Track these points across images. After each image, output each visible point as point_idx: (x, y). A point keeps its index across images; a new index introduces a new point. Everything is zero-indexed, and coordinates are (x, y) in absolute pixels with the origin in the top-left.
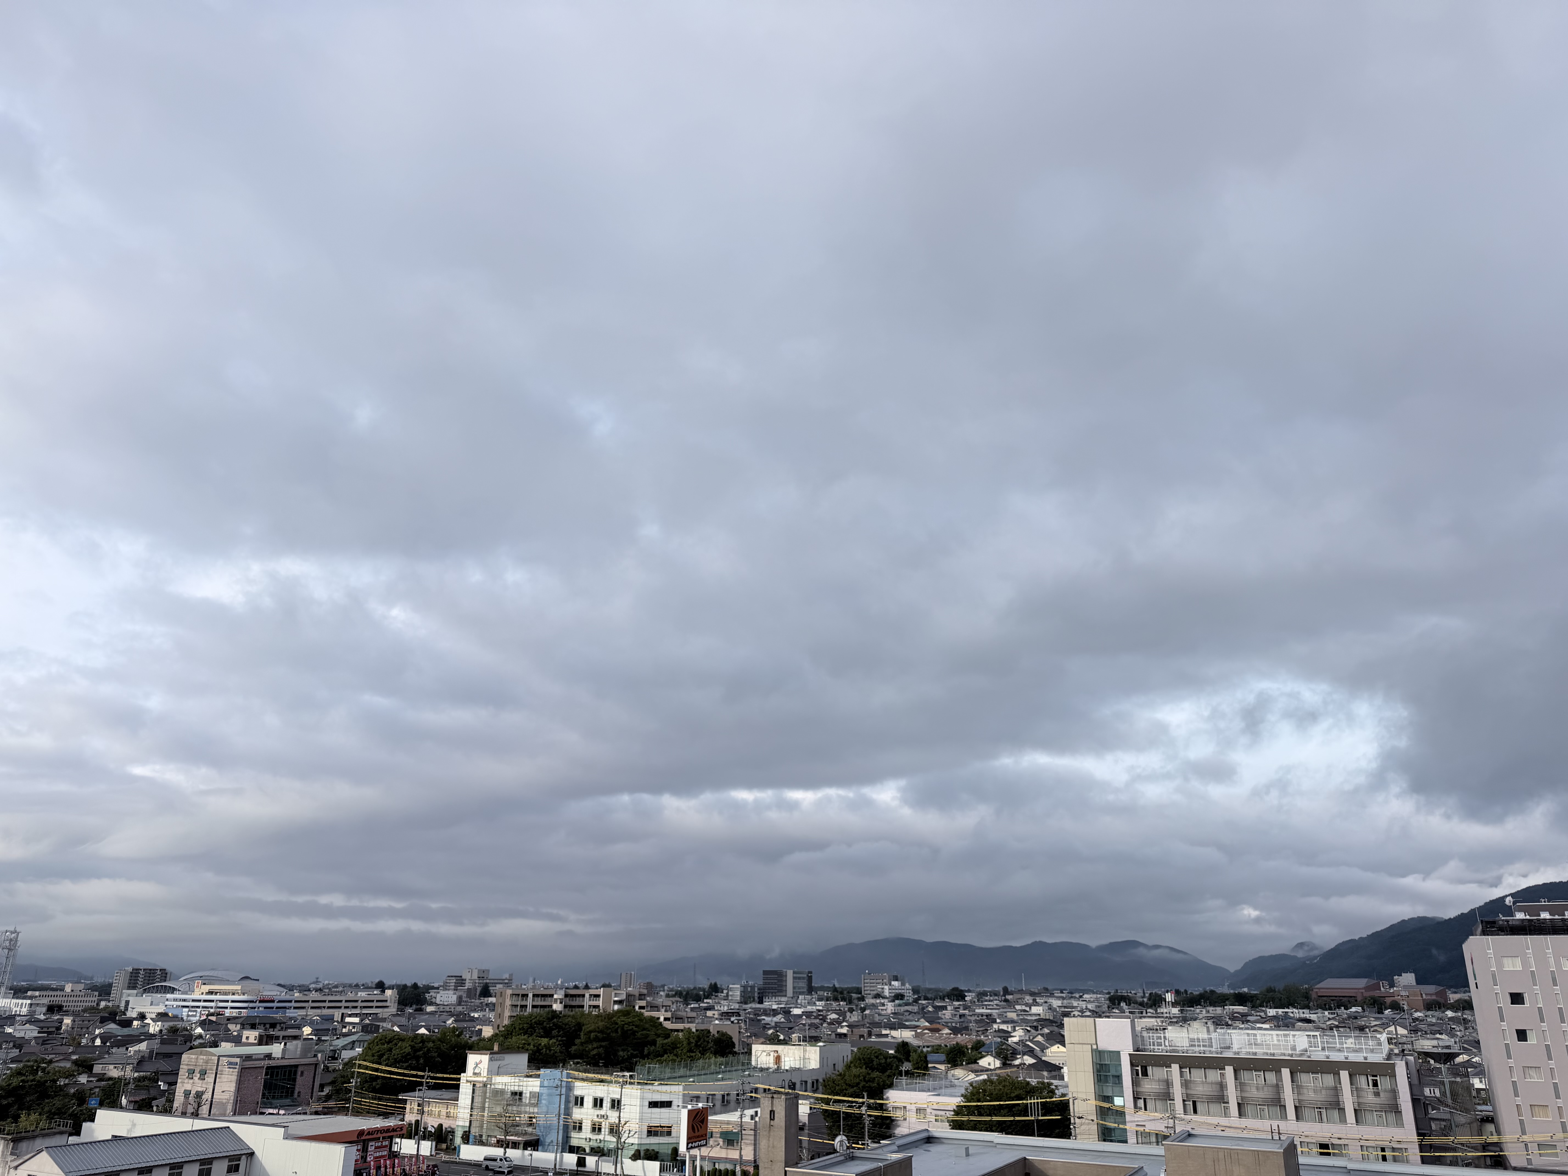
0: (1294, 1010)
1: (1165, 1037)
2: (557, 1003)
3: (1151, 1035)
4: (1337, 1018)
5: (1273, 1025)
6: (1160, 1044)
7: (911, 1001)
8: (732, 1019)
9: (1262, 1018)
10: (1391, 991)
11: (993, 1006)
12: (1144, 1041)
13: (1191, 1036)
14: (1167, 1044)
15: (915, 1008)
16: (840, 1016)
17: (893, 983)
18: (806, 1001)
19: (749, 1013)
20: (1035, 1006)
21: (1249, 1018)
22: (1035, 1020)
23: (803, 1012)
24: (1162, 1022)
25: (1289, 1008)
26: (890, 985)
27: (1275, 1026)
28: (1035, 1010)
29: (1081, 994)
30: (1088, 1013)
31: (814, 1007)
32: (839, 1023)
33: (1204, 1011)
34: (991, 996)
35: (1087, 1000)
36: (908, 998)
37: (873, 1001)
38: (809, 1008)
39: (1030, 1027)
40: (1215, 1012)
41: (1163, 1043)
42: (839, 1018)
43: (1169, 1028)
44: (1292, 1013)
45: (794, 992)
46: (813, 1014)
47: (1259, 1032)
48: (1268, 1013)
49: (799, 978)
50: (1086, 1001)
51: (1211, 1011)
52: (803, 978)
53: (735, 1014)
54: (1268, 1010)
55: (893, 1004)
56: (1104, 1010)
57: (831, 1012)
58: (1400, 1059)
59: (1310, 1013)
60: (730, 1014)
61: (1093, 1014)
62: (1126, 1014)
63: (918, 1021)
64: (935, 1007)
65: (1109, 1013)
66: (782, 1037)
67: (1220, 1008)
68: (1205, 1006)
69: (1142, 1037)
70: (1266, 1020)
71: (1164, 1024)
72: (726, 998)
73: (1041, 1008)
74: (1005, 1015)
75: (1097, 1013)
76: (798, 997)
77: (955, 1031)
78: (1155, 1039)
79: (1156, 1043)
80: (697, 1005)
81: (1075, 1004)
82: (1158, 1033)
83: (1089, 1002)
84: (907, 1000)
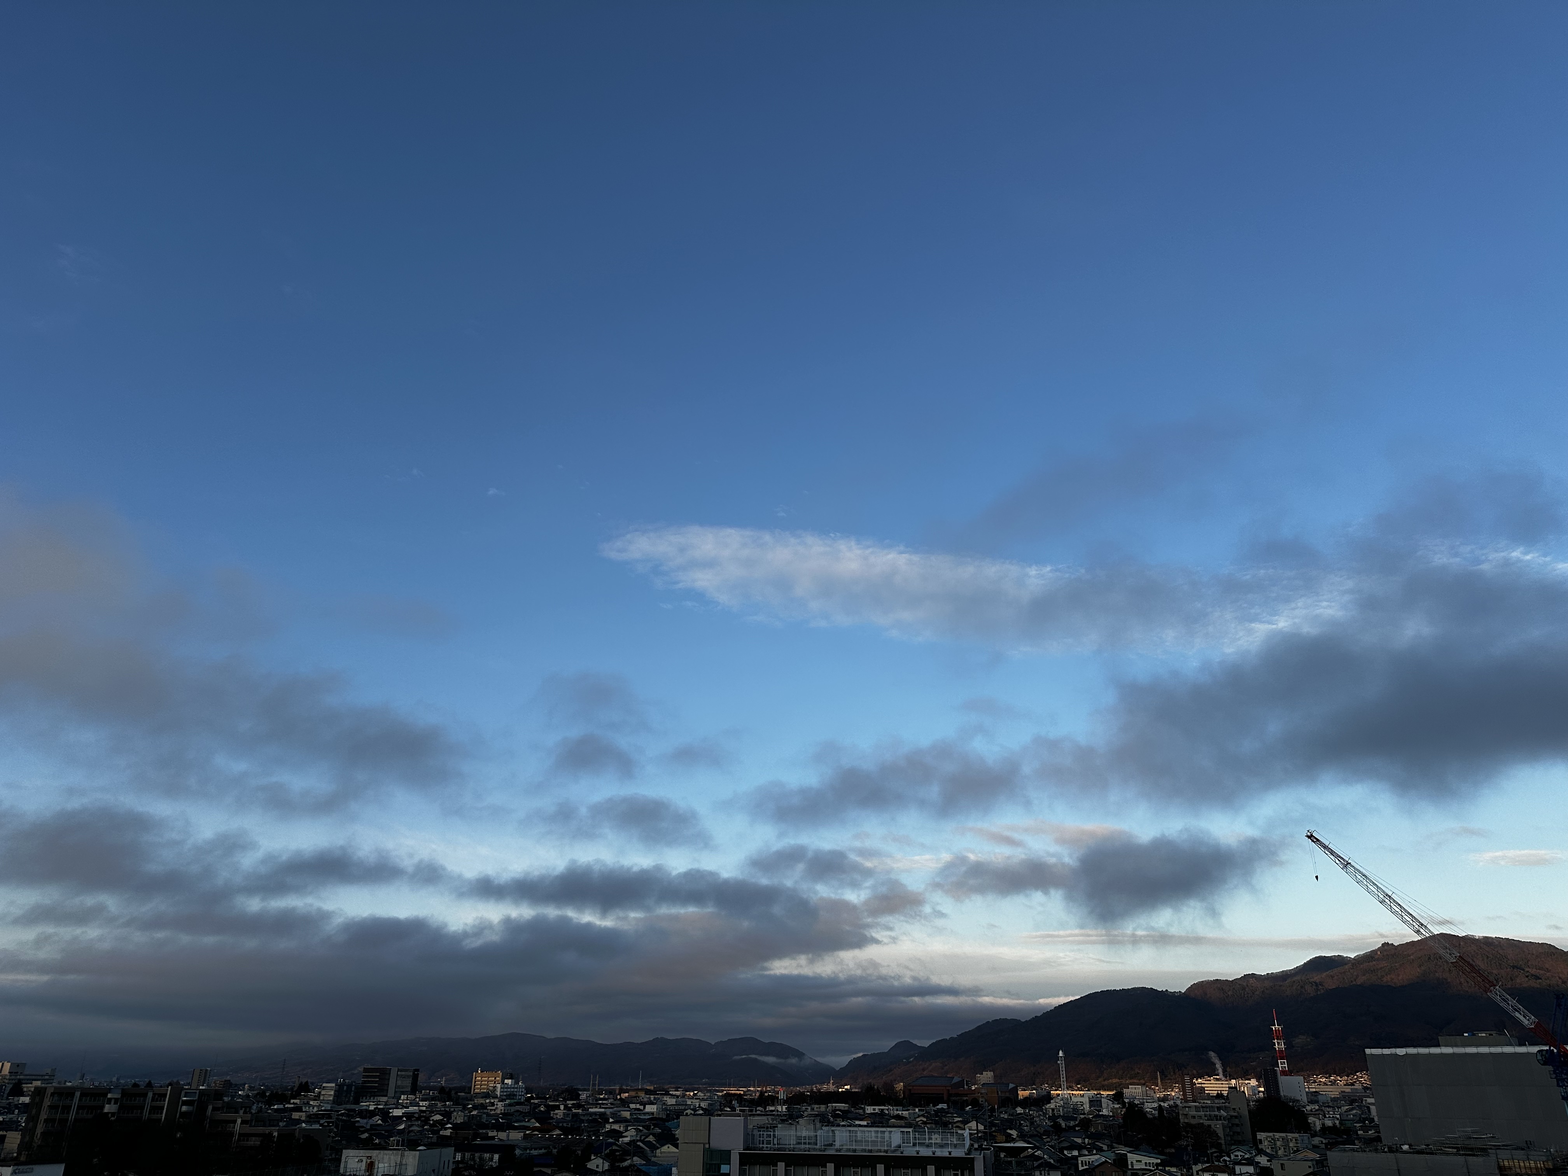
0: (889, 1107)
1: (774, 1135)
2: (110, 1104)
3: (761, 1133)
4: (926, 1115)
5: (869, 1122)
6: (769, 1143)
7: (522, 1101)
8: (322, 1121)
9: (860, 1115)
10: (973, 1089)
11: (607, 1104)
12: (754, 1139)
13: (799, 1134)
14: (776, 1142)
15: (526, 1108)
16: (444, 1118)
17: (506, 1081)
18: (408, 1101)
19: (342, 1115)
20: (649, 1104)
21: (849, 1115)
22: (648, 1119)
23: (403, 1113)
24: (773, 1120)
25: (885, 1106)
26: (503, 1082)
27: (871, 1123)
28: (649, 1108)
29: (696, 1092)
30: (701, 1112)
31: (416, 1108)
32: (442, 1124)
33: (809, 1108)
34: (605, 1095)
35: (701, 1098)
36: (520, 1097)
37: (482, 1101)
38: (411, 1109)
39: (643, 1126)
40: (818, 1110)
41: (772, 1142)
42: (442, 1120)
43: (780, 1126)
44: (887, 1110)
45: (396, 1092)
46: (415, 1115)
47: (861, 1129)
48: (866, 1109)
49: (404, 1077)
50: (699, 1099)
51: (815, 1109)
52: (408, 1076)
53: (326, 1116)
54: (867, 1107)
55: (502, 1103)
56: (716, 1108)
57: (435, 1113)
58: (979, 1154)
59: (903, 1111)
60: (319, 1116)
61: (705, 1113)
62: (738, 1112)
63: (528, 1121)
64: (547, 1106)
65: (721, 1111)
66: (377, 1141)
67: (824, 1106)
68: (810, 1104)
69: (753, 1135)
70: (864, 1117)
71: (775, 1122)
72: (317, 1098)
73: (655, 1107)
74: (619, 1114)
75: (709, 1111)
76: (401, 1097)
77: (566, 1131)
78: (765, 1137)
79: (765, 1141)
80: (281, 1106)
81: (689, 1102)
82: (767, 1131)
83: (703, 1100)
84: (520, 1099)
